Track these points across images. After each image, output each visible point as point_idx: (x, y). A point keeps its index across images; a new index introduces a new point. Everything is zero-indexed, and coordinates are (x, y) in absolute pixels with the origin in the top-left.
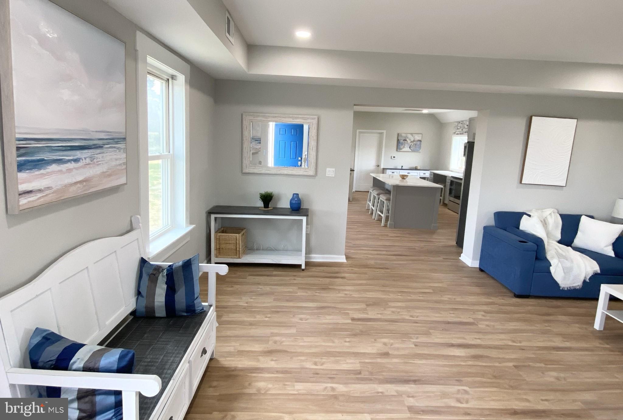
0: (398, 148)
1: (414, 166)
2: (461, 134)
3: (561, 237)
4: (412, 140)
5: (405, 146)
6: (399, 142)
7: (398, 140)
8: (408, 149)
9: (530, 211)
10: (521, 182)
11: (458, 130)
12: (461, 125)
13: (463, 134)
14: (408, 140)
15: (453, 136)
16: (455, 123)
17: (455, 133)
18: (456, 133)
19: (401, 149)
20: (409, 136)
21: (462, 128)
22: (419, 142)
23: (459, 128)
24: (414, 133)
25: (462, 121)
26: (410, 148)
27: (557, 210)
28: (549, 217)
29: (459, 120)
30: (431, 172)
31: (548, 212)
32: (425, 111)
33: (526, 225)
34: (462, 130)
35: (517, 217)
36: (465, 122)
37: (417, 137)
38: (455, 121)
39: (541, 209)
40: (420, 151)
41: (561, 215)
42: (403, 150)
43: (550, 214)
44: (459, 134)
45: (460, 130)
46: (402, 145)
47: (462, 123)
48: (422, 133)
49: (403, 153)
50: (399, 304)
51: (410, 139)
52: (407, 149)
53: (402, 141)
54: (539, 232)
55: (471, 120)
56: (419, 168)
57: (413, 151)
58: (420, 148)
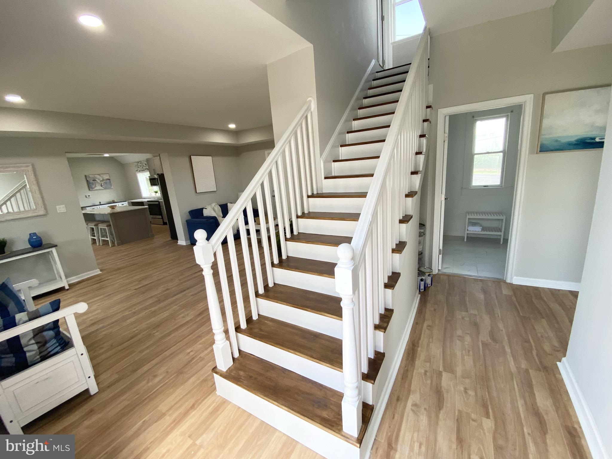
0: (90, 188)
1: (111, 200)
2: (142, 171)
3: (223, 215)
4: (101, 179)
5: (96, 186)
6: (90, 183)
7: (87, 181)
8: (100, 187)
9: (206, 206)
10: (196, 192)
11: (139, 168)
12: (140, 164)
13: (144, 170)
14: (97, 180)
15: (136, 173)
16: (135, 163)
17: (137, 170)
18: (139, 170)
19: (94, 188)
20: (98, 177)
21: (142, 167)
22: (108, 180)
23: (139, 166)
24: (102, 173)
25: (140, 161)
26: (101, 186)
27: (217, 203)
28: (215, 207)
29: (137, 160)
30: (128, 202)
31: (213, 205)
32: (106, 155)
33: (206, 213)
34: (143, 168)
35: (201, 211)
36: (143, 162)
37: (105, 177)
38: (134, 161)
39: (210, 204)
40: (112, 187)
41: (219, 205)
42: (96, 189)
43: (215, 206)
44: (141, 171)
45: (141, 168)
46: (93, 184)
47: (141, 163)
48: (108, 173)
49: (96, 191)
50: (158, 273)
51: (99, 179)
52: (98, 187)
53: (91, 181)
54: (213, 214)
55: (148, 160)
56: (116, 201)
57: (105, 189)
58: (111, 185)
